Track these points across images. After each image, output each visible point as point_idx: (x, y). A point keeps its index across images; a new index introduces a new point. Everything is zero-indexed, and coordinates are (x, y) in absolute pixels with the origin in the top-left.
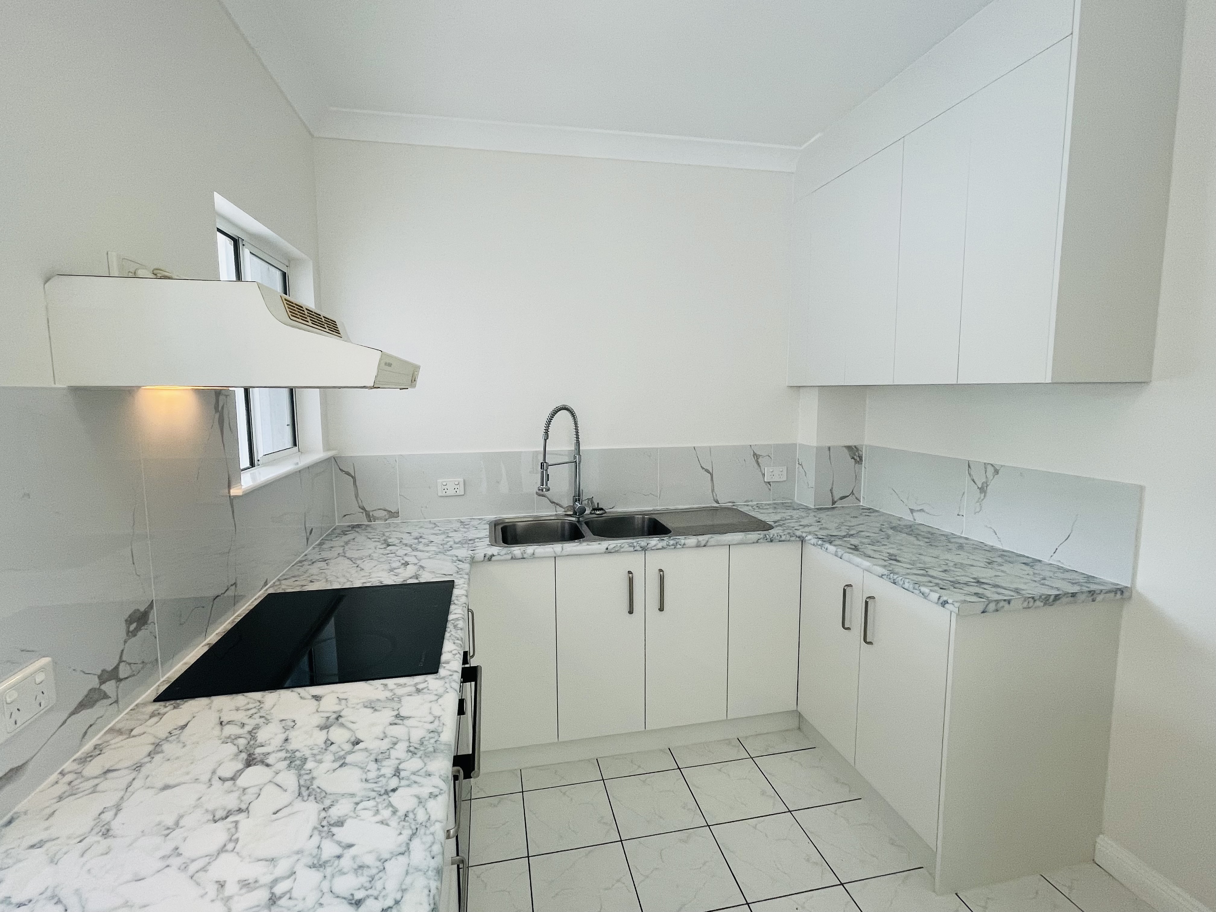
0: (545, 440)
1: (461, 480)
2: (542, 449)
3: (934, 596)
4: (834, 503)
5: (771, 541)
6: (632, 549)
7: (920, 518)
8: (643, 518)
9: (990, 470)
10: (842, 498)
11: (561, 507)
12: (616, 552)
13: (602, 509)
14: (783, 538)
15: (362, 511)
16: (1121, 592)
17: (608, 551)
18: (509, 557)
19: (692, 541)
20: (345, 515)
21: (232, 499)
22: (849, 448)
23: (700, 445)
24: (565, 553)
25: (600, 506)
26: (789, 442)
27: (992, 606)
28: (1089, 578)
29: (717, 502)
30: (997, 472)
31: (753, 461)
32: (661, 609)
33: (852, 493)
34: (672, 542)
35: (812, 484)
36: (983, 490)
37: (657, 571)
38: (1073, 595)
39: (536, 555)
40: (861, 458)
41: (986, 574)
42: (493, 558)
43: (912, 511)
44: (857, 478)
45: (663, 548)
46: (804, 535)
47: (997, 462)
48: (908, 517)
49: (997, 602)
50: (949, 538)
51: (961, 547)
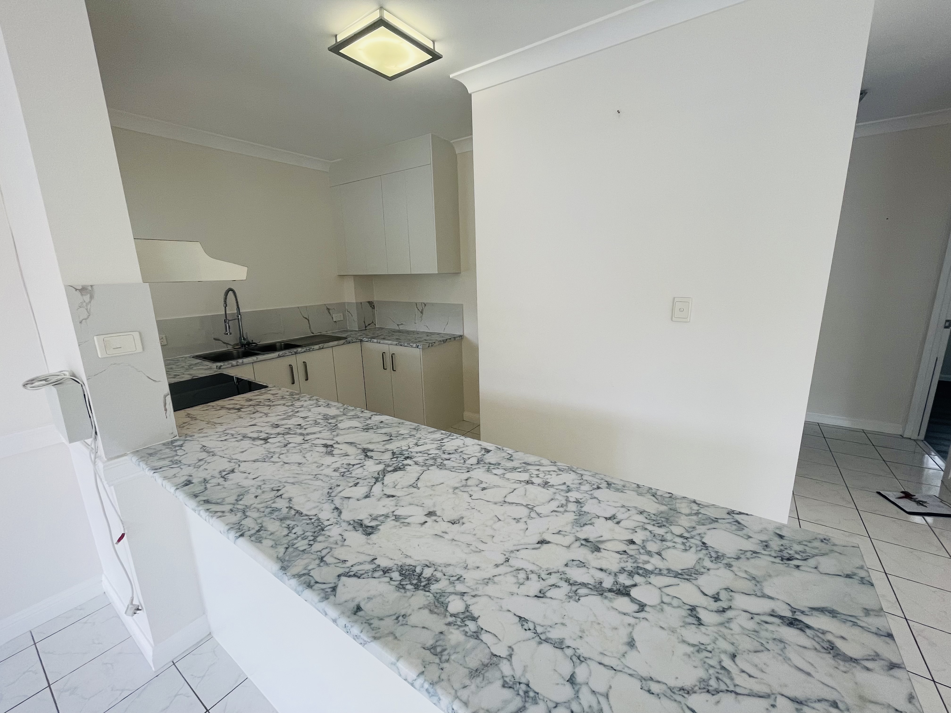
0: (225, 307)
1: (164, 336)
2: (224, 313)
3: (415, 345)
4: (366, 327)
5: (349, 343)
6: (291, 354)
7: (401, 328)
8: (281, 345)
9: (423, 305)
10: (369, 325)
11: (230, 345)
12: (283, 356)
13: (255, 343)
14: (354, 341)
16: (461, 336)
17: (279, 357)
18: (230, 365)
19: (317, 347)
22: (369, 302)
23: (301, 306)
24: (259, 360)
25: (254, 342)
26: (342, 301)
27: (431, 345)
28: (454, 335)
29: (313, 333)
30: (425, 305)
31: (327, 311)
32: (307, 379)
33: (373, 322)
34: (308, 348)
35: (356, 320)
36: (422, 312)
37: (303, 363)
38: (450, 339)
39: (244, 363)
40: (374, 306)
41: (428, 338)
42: (222, 367)
43: (398, 325)
44: (374, 315)
45: (304, 352)
46: (362, 338)
47: (425, 302)
48: (397, 328)
49: (432, 343)
50: (413, 332)
51: (418, 333)
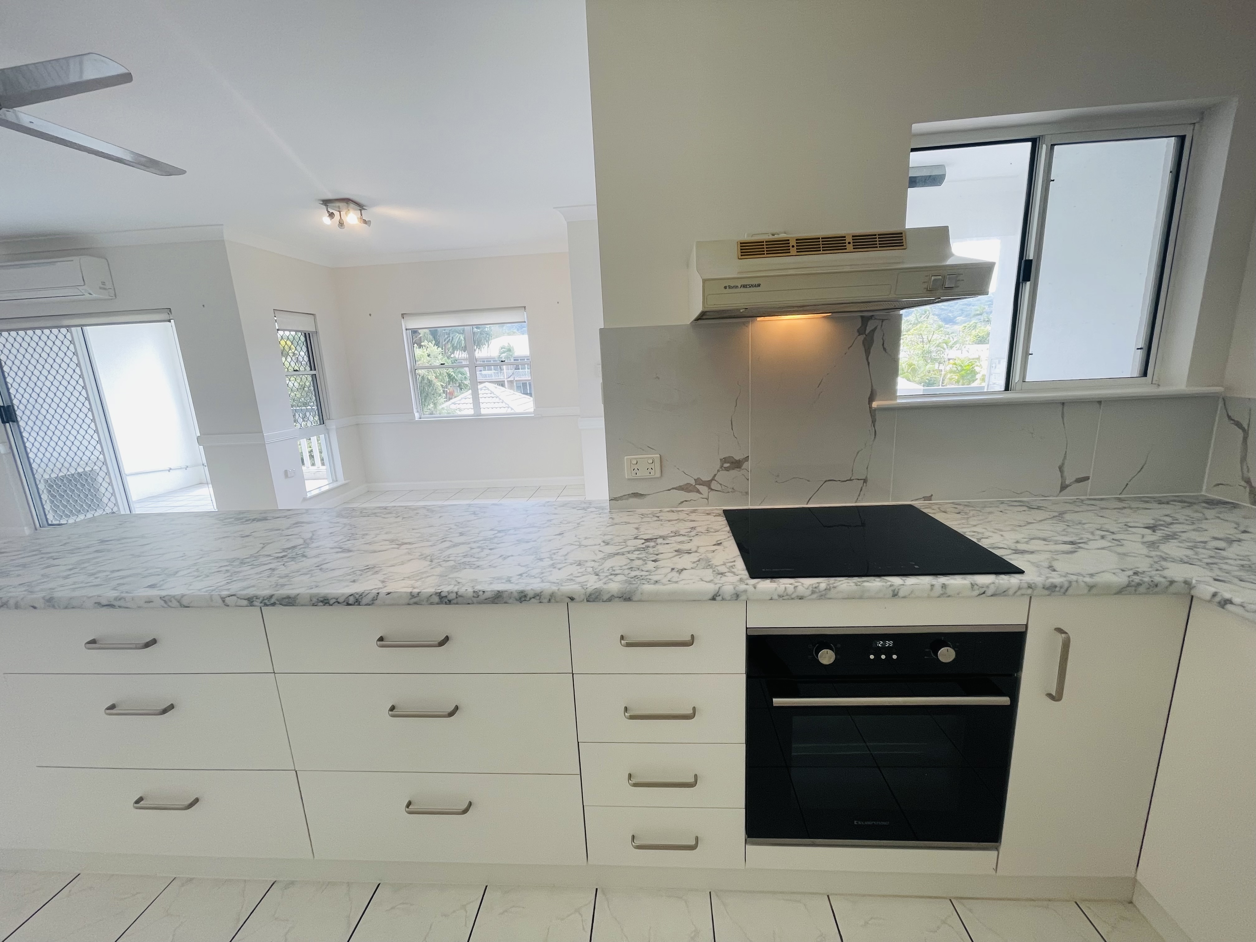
15: (1243, 483)
20: (1218, 485)
21: (873, 412)
